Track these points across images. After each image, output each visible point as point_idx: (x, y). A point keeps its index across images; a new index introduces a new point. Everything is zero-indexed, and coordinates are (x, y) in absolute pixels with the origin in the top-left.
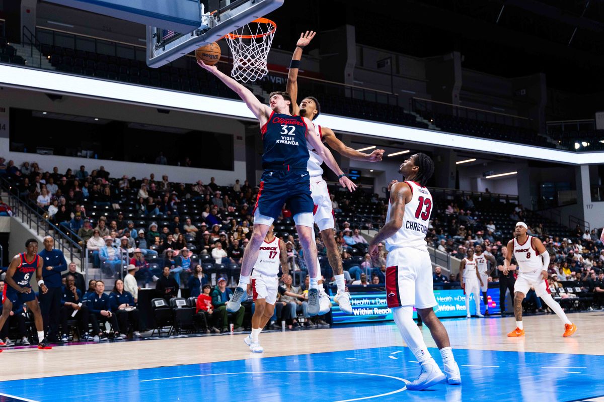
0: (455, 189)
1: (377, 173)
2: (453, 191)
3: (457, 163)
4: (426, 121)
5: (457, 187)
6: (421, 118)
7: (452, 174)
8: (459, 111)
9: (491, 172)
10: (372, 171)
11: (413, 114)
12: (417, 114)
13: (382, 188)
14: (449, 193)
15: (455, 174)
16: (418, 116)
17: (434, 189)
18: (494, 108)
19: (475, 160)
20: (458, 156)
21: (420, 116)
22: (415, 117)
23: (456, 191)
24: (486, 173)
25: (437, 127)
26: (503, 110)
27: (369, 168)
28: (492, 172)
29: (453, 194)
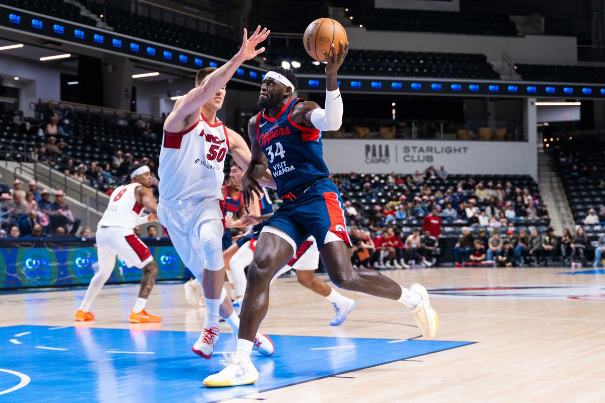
0: (129, 112)
1: (24, 83)
2: (127, 114)
3: (134, 76)
4: (93, 16)
5: (133, 108)
6: (86, 11)
7: (126, 91)
8: (139, 7)
9: (177, 92)
10: (16, 78)
11: (77, 4)
12: (82, 5)
13: (30, 104)
14: (121, 116)
15: (130, 92)
16: (83, 8)
17: (102, 110)
18: (186, 7)
19: (157, 74)
20: (136, 67)
21: (86, 8)
22: (78, 9)
23: (131, 114)
24: (171, 93)
25: (108, 25)
26: (197, 11)
27: (14, 75)
28: (180, 92)
29: (127, 117)
